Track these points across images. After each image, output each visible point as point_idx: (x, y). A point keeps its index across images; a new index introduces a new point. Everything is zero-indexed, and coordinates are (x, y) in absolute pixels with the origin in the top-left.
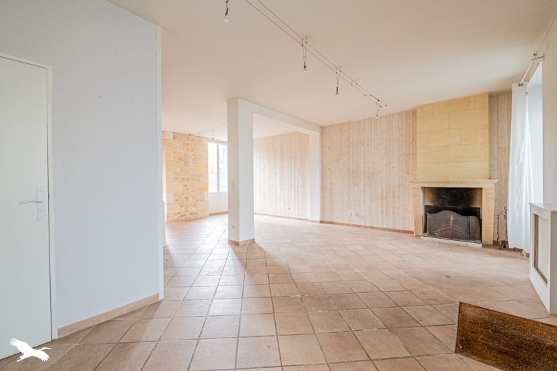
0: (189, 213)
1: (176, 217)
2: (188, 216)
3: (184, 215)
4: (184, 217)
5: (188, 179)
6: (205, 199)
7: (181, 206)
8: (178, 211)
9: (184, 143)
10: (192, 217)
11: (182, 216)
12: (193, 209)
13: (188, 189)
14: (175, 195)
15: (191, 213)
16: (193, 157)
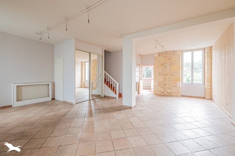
0: (166, 92)
1: (159, 93)
2: (166, 93)
3: (163, 93)
4: (163, 94)
5: (166, 75)
6: (178, 86)
7: (162, 88)
8: (160, 90)
9: (164, 57)
10: (168, 94)
11: (162, 93)
12: (169, 91)
13: (166, 80)
14: (158, 82)
15: (168, 93)
16: (170, 63)
